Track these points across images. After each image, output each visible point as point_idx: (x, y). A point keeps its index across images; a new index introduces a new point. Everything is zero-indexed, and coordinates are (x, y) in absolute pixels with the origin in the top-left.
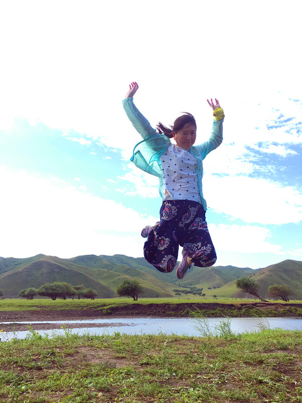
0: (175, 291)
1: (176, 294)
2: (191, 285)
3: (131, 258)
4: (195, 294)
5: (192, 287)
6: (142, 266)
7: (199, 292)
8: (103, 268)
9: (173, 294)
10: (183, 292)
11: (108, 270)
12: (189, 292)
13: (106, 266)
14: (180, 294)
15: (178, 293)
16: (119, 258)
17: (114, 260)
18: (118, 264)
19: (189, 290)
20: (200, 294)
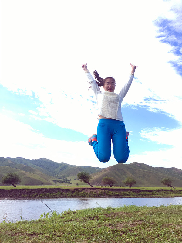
0: (54, 181)
1: (54, 183)
2: (65, 177)
3: (28, 160)
4: (66, 183)
5: (65, 178)
6: (34, 165)
7: (68, 182)
8: (8, 166)
9: (52, 182)
10: (59, 181)
11: (11, 167)
12: (62, 182)
13: (10, 165)
14: (57, 183)
15: (55, 182)
16: (19, 159)
17: (16, 161)
18: (18, 164)
19: (63, 180)
20: (69, 183)
